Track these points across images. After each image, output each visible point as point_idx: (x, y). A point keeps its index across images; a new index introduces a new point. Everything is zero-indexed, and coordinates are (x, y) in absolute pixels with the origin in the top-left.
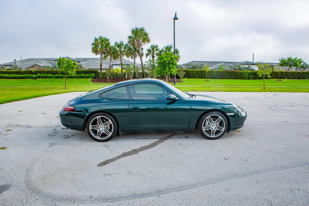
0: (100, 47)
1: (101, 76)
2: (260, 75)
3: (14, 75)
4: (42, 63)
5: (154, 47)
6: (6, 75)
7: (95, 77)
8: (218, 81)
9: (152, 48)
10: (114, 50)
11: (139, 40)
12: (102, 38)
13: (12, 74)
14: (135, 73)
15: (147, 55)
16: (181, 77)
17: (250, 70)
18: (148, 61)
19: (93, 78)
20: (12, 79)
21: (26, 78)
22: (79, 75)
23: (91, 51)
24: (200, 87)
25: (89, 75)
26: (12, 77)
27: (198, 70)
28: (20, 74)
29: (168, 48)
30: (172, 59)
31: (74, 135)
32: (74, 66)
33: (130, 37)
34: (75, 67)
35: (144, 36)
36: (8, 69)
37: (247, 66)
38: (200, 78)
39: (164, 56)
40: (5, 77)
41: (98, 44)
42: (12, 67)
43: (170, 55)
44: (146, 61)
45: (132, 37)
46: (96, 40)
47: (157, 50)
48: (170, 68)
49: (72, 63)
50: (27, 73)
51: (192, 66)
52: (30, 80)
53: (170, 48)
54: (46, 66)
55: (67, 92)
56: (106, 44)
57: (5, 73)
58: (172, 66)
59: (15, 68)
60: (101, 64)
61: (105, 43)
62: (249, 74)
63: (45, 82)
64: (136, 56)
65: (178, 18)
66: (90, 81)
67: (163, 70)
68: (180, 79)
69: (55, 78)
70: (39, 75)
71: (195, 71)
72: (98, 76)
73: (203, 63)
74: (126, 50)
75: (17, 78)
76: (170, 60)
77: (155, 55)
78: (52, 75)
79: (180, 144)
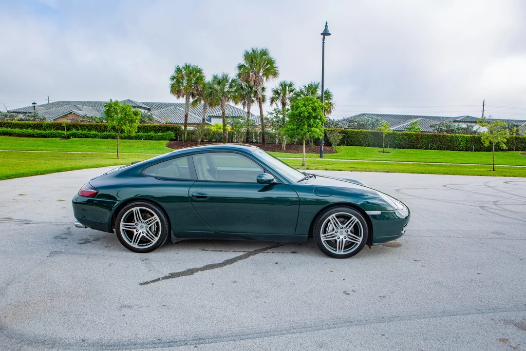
0: (185, 84)
1: (186, 137)
2: (487, 144)
3: (30, 131)
4: (82, 109)
5: (285, 86)
6: (17, 130)
7: (174, 138)
8: (404, 153)
9: (283, 88)
10: (210, 90)
11: (258, 73)
12: (189, 67)
13: (27, 128)
14: (248, 133)
15: (273, 100)
16: (334, 143)
17: (471, 133)
18: (273, 112)
19: (171, 140)
20: (25, 137)
21: (52, 137)
22: (146, 134)
23: (169, 90)
24: (368, 163)
25: (165, 134)
26: (27, 133)
27: (370, 131)
28: (40, 130)
29: (312, 89)
30: (314, 110)
31: (97, 240)
32: (135, 117)
33: (241, 67)
34: (136, 119)
35: (267, 64)
36: (21, 120)
37: (464, 126)
38: (371, 146)
39: (299, 104)
40: (15, 133)
41: (182, 78)
42: (29, 116)
43: (311, 102)
44: (270, 112)
45: (245, 66)
46: (178, 70)
47: (291, 91)
48: (310, 126)
49: (132, 112)
50: (54, 128)
51: (356, 124)
52: (58, 139)
53: (316, 87)
54: (88, 115)
56: (197, 79)
57: (15, 126)
58: (314, 123)
59: (33, 118)
60: (185, 116)
61: (194, 76)
62: (467, 141)
63: (83, 144)
64: (253, 101)
65: (330, 32)
66: (165, 146)
67: (298, 128)
68: (333, 146)
69: (102, 138)
70: (74, 131)
71: (361, 132)
72: (181, 136)
73: (379, 118)
74: (233, 90)
75: (34, 137)
76: (311, 111)
77: (288, 102)
78: (97, 133)
79: (277, 263)
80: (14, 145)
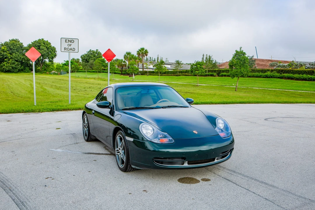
13: (303, 74)
28: (311, 75)
55: (311, 103)
80: (288, 85)
